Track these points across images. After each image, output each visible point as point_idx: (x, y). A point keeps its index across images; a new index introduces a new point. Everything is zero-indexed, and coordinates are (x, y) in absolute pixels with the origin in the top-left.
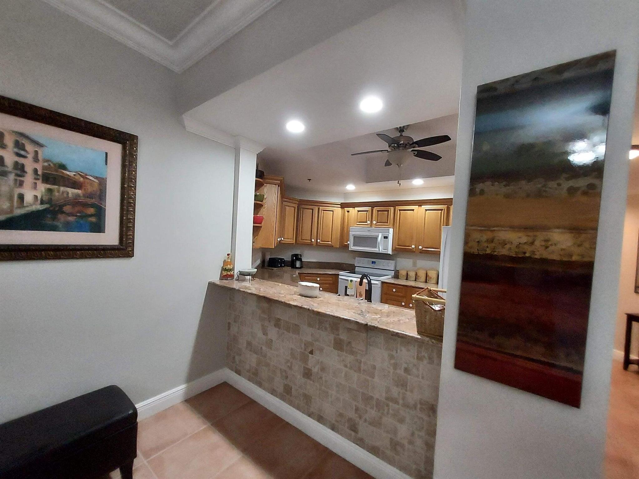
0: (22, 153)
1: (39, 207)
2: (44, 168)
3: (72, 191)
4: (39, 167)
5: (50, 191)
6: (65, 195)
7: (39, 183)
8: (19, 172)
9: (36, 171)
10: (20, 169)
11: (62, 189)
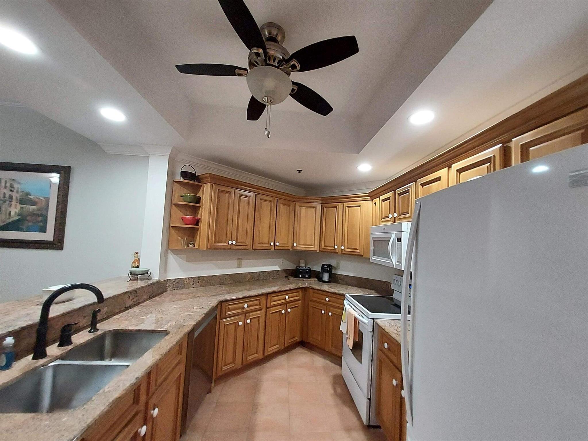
0: (13, 189)
1: (17, 218)
2: (21, 196)
3: (32, 208)
4: (18, 196)
5: (22, 208)
6: (28, 209)
7: (18, 204)
8: (10, 200)
9: (17, 198)
10: (11, 197)
11: (28, 206)
